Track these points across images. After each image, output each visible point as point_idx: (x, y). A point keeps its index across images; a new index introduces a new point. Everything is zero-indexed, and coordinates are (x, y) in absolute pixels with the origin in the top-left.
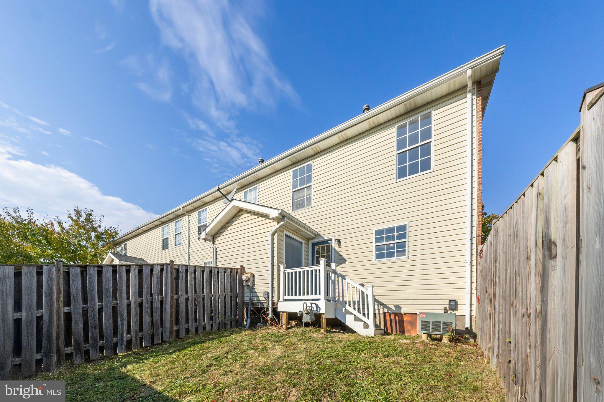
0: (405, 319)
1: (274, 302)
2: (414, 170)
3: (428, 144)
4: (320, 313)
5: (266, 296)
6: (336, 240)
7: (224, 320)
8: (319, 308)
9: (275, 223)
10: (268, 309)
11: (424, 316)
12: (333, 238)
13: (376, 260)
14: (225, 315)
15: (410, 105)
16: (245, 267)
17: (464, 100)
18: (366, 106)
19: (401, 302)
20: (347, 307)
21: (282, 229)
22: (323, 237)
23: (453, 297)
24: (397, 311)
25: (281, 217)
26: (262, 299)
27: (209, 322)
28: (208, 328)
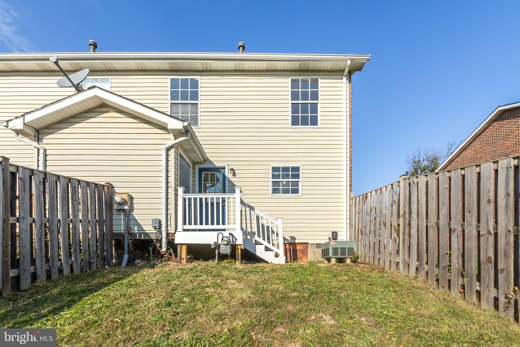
0: (298, 248)
1: (169, 232)
2: (305, 122)
3: (316, 104)
4: (236, 244)
5: (157, 225)
6: (231, 169)
7: (88, 257)
8: (235, 238)
9: (171, 136)
10: (160, 241)
11: (334, 243)
12: (227, 166)
13: (273, 194)
14: (89, 250)
15: (305, 65)
16: (114, 184)
17: (341, 81)
18: (242, 44)
19: (294, 233)
20: (256, 238)
21: (177, 146)
22: (213, 164)
23: (335, 230)
24: (292, 242)
25: (184, 131)
26: (149, 229)
27: (67, 262)
28: (66, 270)
